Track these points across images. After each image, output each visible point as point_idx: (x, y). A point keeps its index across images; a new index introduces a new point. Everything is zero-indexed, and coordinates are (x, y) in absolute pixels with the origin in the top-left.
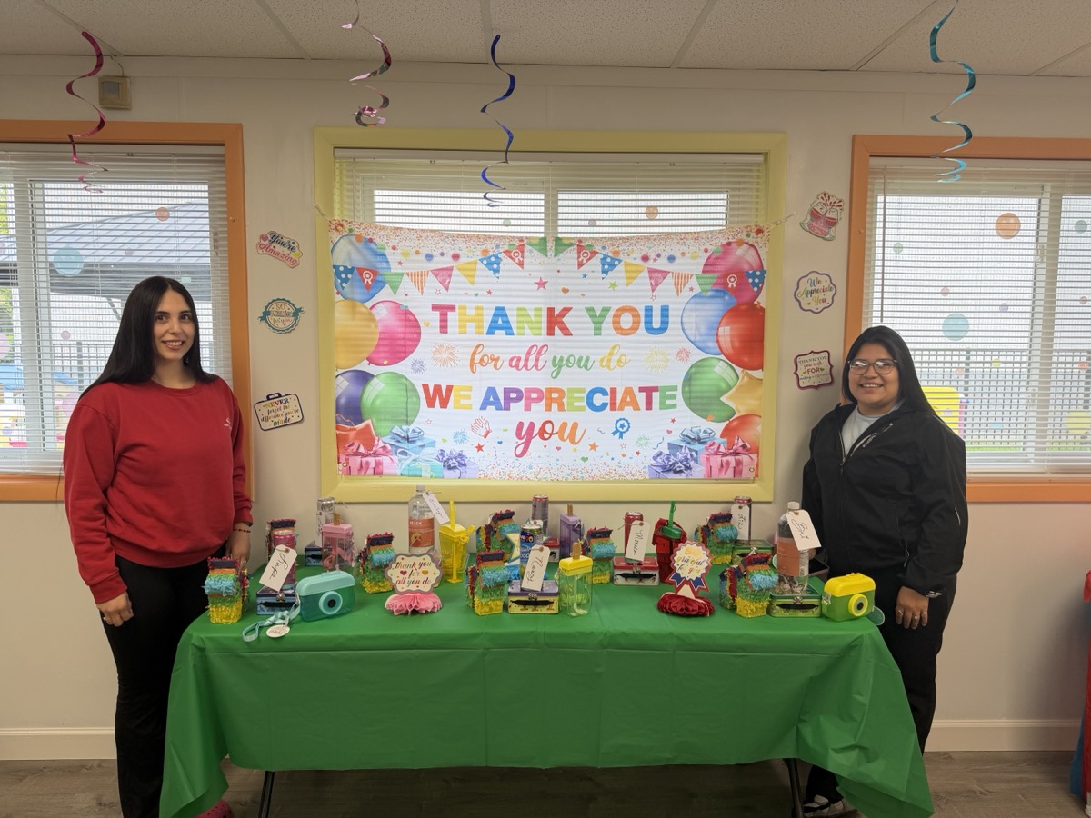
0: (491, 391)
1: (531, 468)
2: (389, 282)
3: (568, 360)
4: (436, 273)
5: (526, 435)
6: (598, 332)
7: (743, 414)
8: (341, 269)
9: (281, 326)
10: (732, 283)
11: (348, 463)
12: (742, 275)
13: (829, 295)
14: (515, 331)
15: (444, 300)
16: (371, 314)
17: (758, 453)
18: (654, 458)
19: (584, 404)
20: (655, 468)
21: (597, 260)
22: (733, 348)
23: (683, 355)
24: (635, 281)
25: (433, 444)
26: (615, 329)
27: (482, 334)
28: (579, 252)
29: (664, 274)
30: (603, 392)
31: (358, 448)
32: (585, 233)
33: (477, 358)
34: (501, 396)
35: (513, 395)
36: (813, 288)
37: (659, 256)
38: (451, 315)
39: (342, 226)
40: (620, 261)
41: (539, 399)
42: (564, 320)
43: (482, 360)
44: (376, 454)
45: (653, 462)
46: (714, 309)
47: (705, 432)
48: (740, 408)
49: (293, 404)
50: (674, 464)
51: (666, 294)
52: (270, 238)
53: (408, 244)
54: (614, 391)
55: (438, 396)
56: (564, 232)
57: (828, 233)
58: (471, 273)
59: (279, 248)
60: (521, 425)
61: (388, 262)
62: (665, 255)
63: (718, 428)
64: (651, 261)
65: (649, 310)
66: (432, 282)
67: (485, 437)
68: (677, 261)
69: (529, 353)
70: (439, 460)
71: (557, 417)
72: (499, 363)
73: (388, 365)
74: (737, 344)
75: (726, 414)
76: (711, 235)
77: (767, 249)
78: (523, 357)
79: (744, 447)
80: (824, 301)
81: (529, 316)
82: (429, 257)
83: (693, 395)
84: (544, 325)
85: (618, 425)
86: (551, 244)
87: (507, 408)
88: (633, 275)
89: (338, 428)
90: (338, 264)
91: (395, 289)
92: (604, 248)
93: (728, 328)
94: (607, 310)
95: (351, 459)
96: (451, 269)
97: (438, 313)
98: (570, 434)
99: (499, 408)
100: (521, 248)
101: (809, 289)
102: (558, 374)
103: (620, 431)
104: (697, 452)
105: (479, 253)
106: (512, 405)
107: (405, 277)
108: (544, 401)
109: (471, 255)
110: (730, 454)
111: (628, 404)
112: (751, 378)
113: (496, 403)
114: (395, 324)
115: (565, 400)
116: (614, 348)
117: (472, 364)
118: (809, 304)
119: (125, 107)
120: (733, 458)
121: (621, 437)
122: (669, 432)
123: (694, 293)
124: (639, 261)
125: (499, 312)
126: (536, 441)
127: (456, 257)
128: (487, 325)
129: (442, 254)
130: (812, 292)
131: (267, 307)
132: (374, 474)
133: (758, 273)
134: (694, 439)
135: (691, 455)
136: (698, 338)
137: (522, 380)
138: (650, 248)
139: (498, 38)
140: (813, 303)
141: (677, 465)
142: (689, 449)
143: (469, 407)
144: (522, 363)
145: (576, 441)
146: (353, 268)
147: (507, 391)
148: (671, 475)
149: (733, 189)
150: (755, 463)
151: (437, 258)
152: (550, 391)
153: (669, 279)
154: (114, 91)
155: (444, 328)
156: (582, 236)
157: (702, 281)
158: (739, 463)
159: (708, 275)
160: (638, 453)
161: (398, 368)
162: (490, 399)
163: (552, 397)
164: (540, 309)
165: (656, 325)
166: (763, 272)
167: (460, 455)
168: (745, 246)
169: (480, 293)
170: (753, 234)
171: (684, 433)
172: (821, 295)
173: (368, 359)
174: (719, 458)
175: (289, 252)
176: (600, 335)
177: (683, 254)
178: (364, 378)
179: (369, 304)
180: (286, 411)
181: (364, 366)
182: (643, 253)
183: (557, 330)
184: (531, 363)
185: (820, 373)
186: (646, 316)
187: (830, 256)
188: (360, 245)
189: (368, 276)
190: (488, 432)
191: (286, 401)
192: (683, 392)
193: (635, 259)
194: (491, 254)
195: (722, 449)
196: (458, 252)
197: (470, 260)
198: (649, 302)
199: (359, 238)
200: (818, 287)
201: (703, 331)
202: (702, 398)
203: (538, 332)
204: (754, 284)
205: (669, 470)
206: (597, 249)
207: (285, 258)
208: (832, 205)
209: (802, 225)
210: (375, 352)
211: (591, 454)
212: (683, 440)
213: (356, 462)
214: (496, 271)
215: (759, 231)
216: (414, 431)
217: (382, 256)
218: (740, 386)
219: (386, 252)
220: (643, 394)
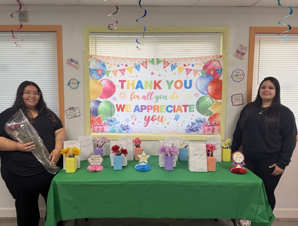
0: (137, 106)
1: (149, 130)
2: (106, 73)
3: (160, 97)
4: (120, 70)
5: (147, 119)
6: (170, 88)
7: (215, 113)
8: (92, 70)
9: (73, 87)
10: (212, 73)
11: (94, 128)
12: (215, 71)
13: (242, 77)
14: (144, 88)
15: (123, 78)
16: (101, 84)
17: (219, 126)
18: (187, 127)
19: (165, 110)
20: (187, 130)
21: (169, 67)
22: (212, 93)
23: (196, 95)
24: (181, 72)
25: (119, 122)
26: (175, 87)
27: (134, 89)
28: (164, 64)
29: (191, 70)
30: (171, 106)
31: (97, 123)
33: (132, 97)
34: (140, 107)
35: (144, 108)
36: (237, 74)
37: (189, 64)
38: (124, 83)
39: (92, 56)
40: (177, 66)
41: (151, 109)
43: (134, 97)
44: (102, 126)
45: (187, 128)
46: (206, 81)
47: (203, 119)
48: (214, 111)
49: (77, 110)
50: (193, 129)
51: (191, 76)
52: (70, 60)
53: (112, 61)
54: (174, 106)
55: (121, 108)
56: (159, 56)
57: (242, 57)
58: (131, 70)
59: (73, 63)
60: (146, 117)
62: (191, 64)
63: (207, 118)
64: (187, 66)
65: (186, 81)
66: (119, 73)
67: (135, 120)
68: (194, 66)
69: (148, 95)
70: (121, 127)
71: (157, 114)
72: (139, 98)
73: (106, 98)
74: (213, 92)
75: (209, 113)
76: (206, 58)
77: (223, 62)
79: (215, 123)
81: (148, 83)
82: (118, 66)
83: (199, 107)
84: (153, 86)
85: (176, 117)
86: (155, 61)
87: (142, 111)
88: (181, 70)
89: (91, 118)
90: (91, 68)
91: (108, 76)
92: (172, 62)
93: (210, 87)
94: (173, 81)
95: (95, 127)
96: (125, 69)
97: (120, 83)
98: (161, 119)
99: (139, 111)
100: (146, 62)
101: (236, 74)
102: (157, 101)
103: (176, 118)
104: (200, 125)
105: (133, 64)
106: (143, 110)
107: (111, 72)
108: (153, 109)
109: (131, 65)
110: (211, 126)
111: (179, 110)
112: (217, 102)
113: (138, 110)
114: (108, 86)
115: (159, 109)
116: (174, 93)
117: (131, 98)
118: (236, 79)
119: (26, 21)
120: (212, 127)
121: (177, 120)
122: (192, 119)
123: (200, 76)
124: (183, 67)
125: (139, 82)
126: (151, 122)
127: (126, 66)
128: (135, 86)
129: (122, 65)
130: (237, 76)
131: (69, 81)
132: (102, 131)
133: (220, 70)
134: (199, 121)
135: (199, 126)
136: (201, 90)
137: (146, 103)
138: (186, 62)
140: (237, 79)
141: (194, 129)
142: (198, 124)
143: (130, 111)
144: (146, 98)
145: (163, 121)
146: (95, 69)
147: (142, 106)
148: (192, 132)
150: (219, 128)
152: (155, 106)
153: (192, 72)
154: (23, 15)
155: (122, 87)
157: (202, 72)
158: (213, 129)
159: (205, 70)
160: (182, 125)
161: (109, 99)
162: (137, 109)
163: (155, 108)
164: (152, 81)
165: (188, 85)
166: (222, 69)
167: (127, 126)
168: (216, 62)
169: (133, 76)
170: (219, 58)
171: (196, 119)
172: (240, 77)
173: (100, 97)
174: (207, 127)
175: (76, 64)
177: (197, 64)
178: (98, 102)
179: (100, 80)
180: (75, 113)
181: (99, 99)
182: (184, 64)
183: (157, 87)
184: (149, 98)
185: (240, 101)
186: (185, 83)
187: (243, 64)
188: (97, 62)
189: (100, 72)
190: (136, 119)
191: (75, 110)
192: (196, 107)
193: (182, 65)
194: (137, 64)
195: (208, 124)
196: (127, 64)
198: (186, 79)
199: (97, 60)
200: (239, 74)
201: (203, 87)
202: (202, 108)
203: (151, 88)
204: (219, 73)
205: (192, 131)
206: (170, 63)
207: (75, 66)
208: (243, 48)
209: (234, 55)
210: (102, 95)
211: (167, 126)
212: (196, 121)
213: (96, 128)
214: (139, 70)
215: (221, 57)
216: (113, 118)
217: (104, 66)
218: (214, 105)
219: (105, 64)
220: (184, 107)
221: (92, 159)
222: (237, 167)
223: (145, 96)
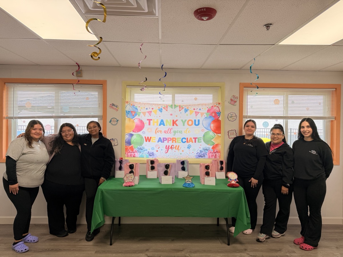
0: (160, 138)
1: (169, 156)
2: (138, 114)
3: (177, 131)
4: (148, 112)
5: (168, 148)
6: (184, 125)
7: (217, 144)
8: (128, 111)
9: (114, 124)
10: (213, 115)
12: (215, 113)
13: (235, 118)
14: (165, 125)
15: (150, 118)
16: (134, 121)
17: (220, 153)
18: (197, 154)
19: (181, 141)
20: (197, 156)
21: (184, 109)
22: (214, 129)
23: (202, 130)
25: (147, 150)
26: (188, 124)
27: (158, 125)
28: (180, 108)
29: (198, 113)
30: (185, 139)
31: (130, 151)
32: (180, 103)
33: (157, 131)
34: (162, 139)
35: (165, 139)
37: (197, 109)
38: (151, 121)
39: (128, 102)
40: (189, 110)
41: (171, 140)
42: (176, 122)
43: (158, 131)
44: (134, 152)
46: (210, 120)
47: (208, 148)
48: (216, 142)
49: (116, 141)
50: (201, 155)
51: (199, 117)
52: (112, 105)
53: (142, 106)
54: (187, 138)
55: (148, 139)
56: (177, 103)
57: (235, 104)
58: (156, 112)
59: (114, 107)
60: (166, 146)
61: (137, 110)
62: (199, 108)
63: (211, 147)
64: (195, 110)
65: (195, 120)
66: (147, 114)
68: (201, 110)
69: (168, 130)
70: (148, 154)
71: (175, 144)
72: (162, 132)
73: (137, 132)
74: (215, 128)
75: (213, 144)
76: (208, 104)
77: (221, 108)
78: (167, 131)
79: (217, 151)
80: (234, 119)
81: (168, 122)
82: (147, 109)
83: (205, 139)
84: (172, 124)
86: (173, 106)
87: (163, 142)
88: (191, 113)
89: (126, 146)
91: (139, 116)
92: (185, 107)
93: (213, 125)
94: (186, 120)
96: (151, 111)
97: (148, 121)
98: (178, 148)
99: (162, 142)
100: (167, 107)
101: (231, 116)
102: (175, 134)
103: (189, 147)
104: (206, 152)
105: (158, 108)
106: (165, 141)
107: (141, 113)
108: (172, 141)
109: (156, 108)
110: (214, 153)
111: (191, 141)
112: (218, 136)
113: (161, 141)
114: (139, 123)
115: (176, 140)
116: (187, 129)
118: (231, 119)
119: (82, 77)
121: (189, 149)
122: (200, 148)
123: (205, 117)
124: (193, 110)
125: (162, 121)
126: (170, 150)
128: (159, 124)
129: (150, 108)
131: (111, 120)
132: (133, 157)
133: (219, 113)
134: (205, 149)
136: (206, 127)
137: (167, 136)
139: (163, 65)
143: (155, 142)
144: (167, 132)
145: (179, 149)
146: (130, 111)
147: (163, 138)
148: (201, 158)
149: (214, 94)
150: (220, 155)
151: (148, 109)
152: (173, 138)
153: (200, 114)
154: (79, 73)
155: (149, 124)
156: (180, 104)
157: (207, 114)
158: (216, 155)
159: (208, 113)
160: (193, 152)
161: (139, 133)
162: (160, 140)
163: (173, 140)
164: (171, 120)
165: (197, 124)
167: (153, 153)
168: (216, 107)
169: (158, 116)
171: (203, 148)
172: (233, 118)
173: (133, 131)
174: (211, 154)
176: (184, 126)
177: (203, 108)
178: (132, 135)
179: (133, 119)
180: (114, 142)
181: (132, 133)
182: (194, 108)
183: (175, 125)
184: (169, 132)
185: (234, 135)
186: (195, 122)
187: (235, 109)
188: (132, 106)
189: (133, 113)
190: (159, 148)
191: (114, 140)
192: (203, 139)
194: (160, 108)
195: (212, 152)
196: (153, 108)
197: (156, 109)
198: (195, 119)
199: (132, 105)
200: (233, 116)
201: (207, 125)
202: (207, 140)
203: (170, 125)
204: (218, 115)
206: (183, 107)
207: (115, 109)
208: (235, 98)
209: (229, 102)
210: (134, 129)
211: (182, 153)
212: (203, 150)
213: (129, 154)
214: (161, 112)
215: (219, 104)
216: (142, 147)
218: (216, 138)
219: (137, 108)
220: (194, 139)
221: (127, 178)
222: (232, 183)
223: (166, 131)
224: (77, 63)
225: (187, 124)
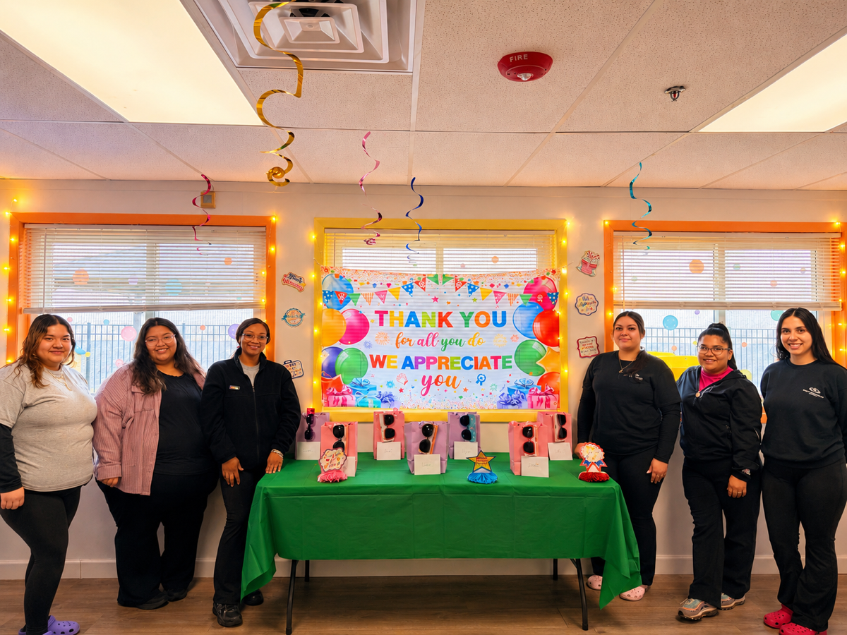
0: (408, 358)
1: (430, 402)
2: (353, 298)
3: (450, 341)
4: (378, 294)
5: (427, 383)
6: (467, 325)
7: (550, 371)
8: (327, 292)
9: (293, 323)
10: (540, 299)
11: (327, 399)
12: (545, 295)
13: (593, 306)
14: (421, 325)
15: (382, 308)
16: (342, 316)
17: (559, 394)
18: (500, 397)
19: (460, 365)
20: (500, 403)
21: (465, 287)
22: (542, 335)
23: (514, 338)
24: (487, 298)
25: (375, 389)
26: (477, 324)
27: (402, 326)
28: (456, 282)
29: (503, 294)
31: (333, 391)
32: (461, 273)
33: (400, 340)
34: (413, 361)
35: (420, 360)
36: (585, 302)
37: (500, 284)
38: (385, 316)
39: (328, 269)
40: (478, 287)
41: (434, 363)
42: (448, 318)
43: (402, 342)
44: (343, 394)
45: (499, 399)
46: (532, 313)
47: (528, 382)
48: (548, 368)
49: (298, 367)
50: (511, 400)
51: (504, 304)
52: (289, 276)
53: (363, 278)
54: (476, 358)
55: (379, 362)
56: (447, 271)
57: (592, 273)
58: (397, 293)
59: (293, 281)
60: (424, 377)
61: (352, 288)
62: (503, 284)
63: (536, 379)
64: (495, 287)
66: (376, 299)
67: (405, 384)
68: (509, 287)
69: (428, 338)
70: (378, 397)
71: (445, 373)
72: (412, 343)
73: (351, 344)
74: (544, 332)
75: (540, 372)
76: (527, 274)
77: (558, 282)
78: (425, 339)
79: (551, 390)
80: (592, 309)
81: (428, 316)
82: (374, 285)
83: (521, 360)
84: (437, 321)
85: (479, 378)
86: (440, 278)
87: (417, 367)
88: (486, 294)
89: (322, 379)
90: (325, 290)
91: (355, 302)
92: (469, 280)
93: (539, 324)
95: (329, 397)
96: (386, 292)
97: (378, 315)
98: (451, 382)
99: (412, 368)
100: (424, 280)
101: (583, 302)
102: (445, 349)
103: (480, 381)
104: (524, 393)
105: (402, 283)
106: (420, 366)
107: (361, 296)
108: (437, 364)
109: (397, 284)
110: (543, 395)
111: (485, 366)
112: (552, 350)
113: (411, 365)
114: (355, 322)
115: (449, 364)
116: (476, 334)
117: (397, 344)
118: (583, 310)
119: (212, 207)
120: (545, 397)
121: (481, 384)
122: (508, 382)
123: (519, 304)
124: (489, 287)
125: (413, 314)
126: (433, 386)
127: (389, 285)
128: (405, 322)
129: (381, 284)
130: (585, 304)
131: (286, 313)
132: (342, 405)
133: (554, 294)
134: (522, 386)
135: (521, 395)
136: (523, 329)
137: (426, 352)
138: (495, 280)
139: (414, 178)
140: (585, 310)
141: (513, 401)
142: (520, 392)
143: (395, 367)
144: (425, 342)
145: (456, 386)
146: (333, 292)
147: (417, 358)
148: (510, 407)
149: (539, 248)
150: (557, 398)
151: (378, 286)
152: (441, 358)
153: (505, 297)
155: (381, 323)
156: (457, 273)
157: (523, 298)
158: (548, 400)
159: (527, 295)
160: (491, 394)
161: (356, 345)
162: (408, 363)
163: (442, 362)
164: (435, 313)
165: (499, 321)
166: (557, 293)
167: (390, 395)
168: (546, 279)
169: (402, 304)
170: (551, 274)
171: (517, 382)
172: (588, 306)
173: (340, 341)
174: (537, 397)
175: (299, 283)
176: (468, 327)
177: (513, 283)
178: (337, 351)
179: (341, 311)
180: (294, 370)
181: (338, 345)
182: (491, 283)
183: (444, 324)
184: (429, 343)
185: (592, 349)
186: (493, 317)
187: (595, 284)
188: (337, 279)
189: (341, 295)
190: (406, 382)
191: (295, 364)
192: (515, 359)
193: (486, 286)
194: (408, 283)
195: (539, 392)
196: (390, 282)
197: (396, 286)
198: (495, 309)
199: (337, 276)
200: (588, 301)
201: (525, 325)
202: (526, 362)
203: (433, 325)
204: (554, 300)
205: (508, 404)
206: (465, 281)
207: (297, 286)
208: (594, 257)
209: (577, 268)
210: (344, 336)
211: (463, 394)
212: (516, 386)
213: (332, 398)
214: (411, 292)
215: (554, 272)
216: (364, 381)
217: (349, 285)
218: (547, 356)
219: (351, 283)
220: (493, 360)
221: (328, 460)
222: (590, 471)
224: (202, 175)
225: (474, 322)
